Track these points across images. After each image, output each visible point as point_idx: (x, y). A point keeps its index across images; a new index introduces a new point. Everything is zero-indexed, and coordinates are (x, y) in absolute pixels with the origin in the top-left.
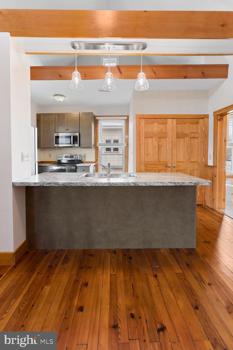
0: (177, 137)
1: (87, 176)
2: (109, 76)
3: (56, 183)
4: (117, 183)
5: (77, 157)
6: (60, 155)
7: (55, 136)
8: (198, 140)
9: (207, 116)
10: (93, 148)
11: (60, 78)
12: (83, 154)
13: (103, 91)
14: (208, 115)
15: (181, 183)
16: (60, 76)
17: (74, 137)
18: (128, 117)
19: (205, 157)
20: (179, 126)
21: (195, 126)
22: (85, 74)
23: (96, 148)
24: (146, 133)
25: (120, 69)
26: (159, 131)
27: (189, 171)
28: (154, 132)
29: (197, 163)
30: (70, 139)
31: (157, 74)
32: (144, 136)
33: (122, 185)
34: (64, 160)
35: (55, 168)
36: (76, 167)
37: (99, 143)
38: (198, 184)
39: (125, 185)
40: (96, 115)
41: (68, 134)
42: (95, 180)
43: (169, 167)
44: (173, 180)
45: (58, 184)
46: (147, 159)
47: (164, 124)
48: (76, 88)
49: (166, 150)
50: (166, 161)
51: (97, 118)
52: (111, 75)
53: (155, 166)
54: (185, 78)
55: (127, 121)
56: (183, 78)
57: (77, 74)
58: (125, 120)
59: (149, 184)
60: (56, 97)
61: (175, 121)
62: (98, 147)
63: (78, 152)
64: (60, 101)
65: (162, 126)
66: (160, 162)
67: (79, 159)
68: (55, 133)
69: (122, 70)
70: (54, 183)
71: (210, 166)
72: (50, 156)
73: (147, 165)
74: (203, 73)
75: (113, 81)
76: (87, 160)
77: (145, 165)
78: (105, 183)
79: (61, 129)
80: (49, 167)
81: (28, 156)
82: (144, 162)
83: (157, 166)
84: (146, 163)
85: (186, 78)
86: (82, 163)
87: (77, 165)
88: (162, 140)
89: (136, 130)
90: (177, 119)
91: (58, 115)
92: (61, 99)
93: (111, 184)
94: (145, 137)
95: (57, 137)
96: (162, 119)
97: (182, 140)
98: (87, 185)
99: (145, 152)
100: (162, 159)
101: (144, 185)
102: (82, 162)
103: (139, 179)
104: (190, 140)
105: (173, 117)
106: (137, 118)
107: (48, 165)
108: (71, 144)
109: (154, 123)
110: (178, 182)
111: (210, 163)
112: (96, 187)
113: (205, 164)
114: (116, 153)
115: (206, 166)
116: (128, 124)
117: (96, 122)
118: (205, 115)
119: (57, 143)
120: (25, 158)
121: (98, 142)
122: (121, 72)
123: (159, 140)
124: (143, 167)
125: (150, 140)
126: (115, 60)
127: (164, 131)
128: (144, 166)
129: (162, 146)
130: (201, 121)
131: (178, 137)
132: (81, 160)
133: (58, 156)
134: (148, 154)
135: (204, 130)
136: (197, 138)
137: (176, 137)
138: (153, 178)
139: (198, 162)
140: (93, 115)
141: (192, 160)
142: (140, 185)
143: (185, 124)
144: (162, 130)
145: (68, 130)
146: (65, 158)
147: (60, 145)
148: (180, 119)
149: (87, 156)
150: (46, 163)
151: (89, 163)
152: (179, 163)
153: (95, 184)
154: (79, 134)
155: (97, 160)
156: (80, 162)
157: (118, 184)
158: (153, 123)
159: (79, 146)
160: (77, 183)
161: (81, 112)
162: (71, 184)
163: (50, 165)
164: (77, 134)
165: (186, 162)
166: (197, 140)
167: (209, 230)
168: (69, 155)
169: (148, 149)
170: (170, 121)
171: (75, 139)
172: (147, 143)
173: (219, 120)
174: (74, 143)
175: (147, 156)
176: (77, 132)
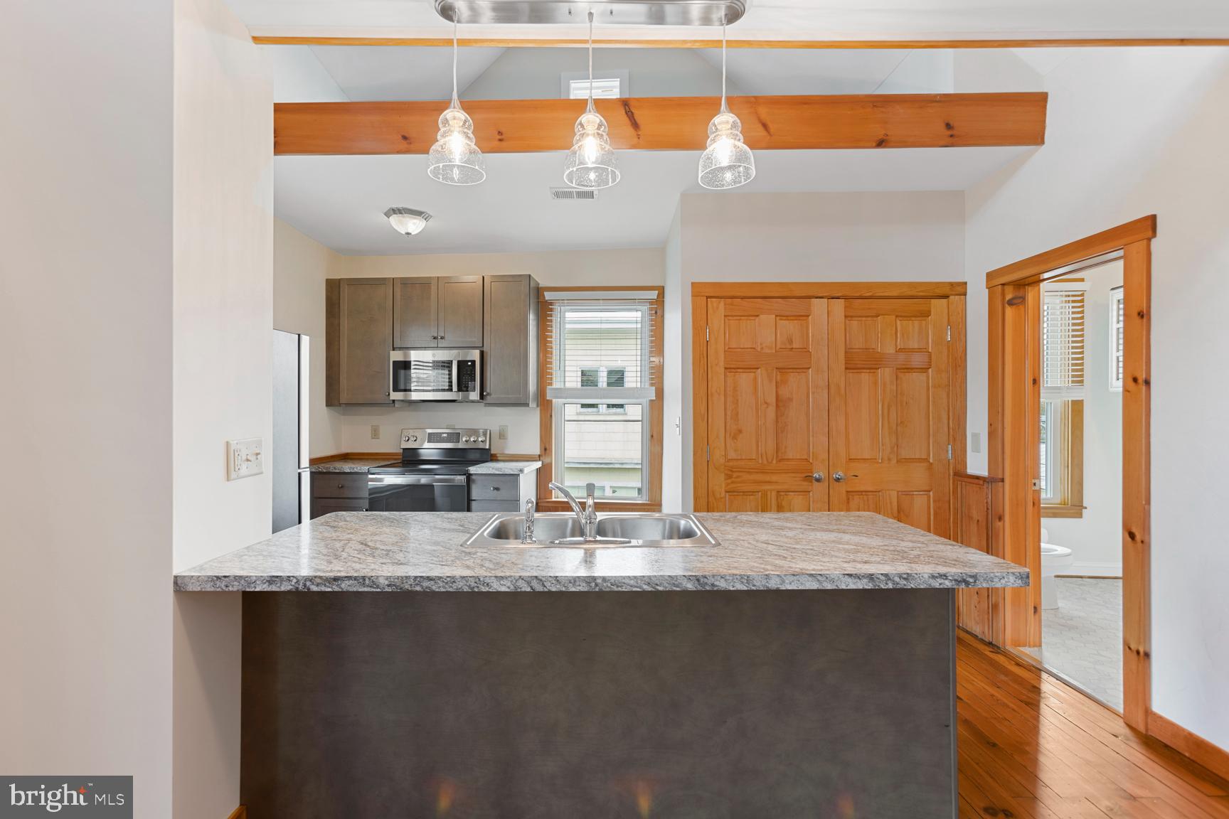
0: (846, 368)
1: (501, 533)
2: (591, 129)
3: (364, 578)
4: (624, 578)
5: (472, 439)
6: (411, 433)
7: (394, 362)
8: (928, 377)
9: (959, 289)
10: (532, 405)
11: (404, 145)
12: (495, 429)
13: (568, 195)
14: (966, 283)
15: (897, 579)
16: (405, 138)
17: (461, 364)
18: (661, 291)
19: (954, 439)
20: (855, 323)
21: (914, 326)
22: (500, 133)
23: (545, 405)
24: (729, 351)
25: (633, 111)
26: (778, 346)
28: (762, 348)
29: (925, 464)
30: (447, 372)
31: (772, 131)
32: (722, 364)
33: (646, 588)
35: (392, 479)
36: (469, 476)
37: (554, 386)
38: (971, 580)
39: (660, 588)
40: (543, 283)
41: (442, 355)
42: (533, 562)
43: (818, 480)
44: (860, 557)
45: (373, 581)
46: (736, 451)
47: (798, 317)
48: (452, 179)
49: (807, 414)
50: (806, 457)
51: (548, 296)
52: (600, 126)
53: (767, 478)
54: (881, 144)
55: (657, 307)
56: (874, 144)
57: (459, 119)
58: (651, 303)
59: (759, 585)
60: (394, 221)
61: (839, 306)
62: (550, 402)
63: (477, 421)
64: (408, 234)
65: (790, 327)
66: (782, 460)
67: (481, 446)
68: (394, 350)
69: (638, 115)
70: (355, 578)
71: (978, 478)
72: (375, 433)
73: (735, 475)
74: (948, 126)
75: (608, 147)
76: (511, 449)
77: (726, 475)
78: (574, 580)
79: (416, 334)
80: (370, 476)
81: (257, 454)
82: (722, 461)
83: (774, 478)
84: (731, 464)
85: (885, 147)
86: (492, 460)
87: (473, 470)
88: (793, 379)
89: (694, 342)
90: (845, 298)
91: (406, 282)
92: (414, 226)
93: (599, 581)
94: (726, 368)
95: (406, 365)
97: (865, 377)
98: (498, 587)
99: (728, 425)
100: (793, 451)
101: (740, 587)
102: (492, 455)
103: (715, 551)
104: (897, 378)
105: (832, 292)
106: (695, 295)
107: (365, 469)
108: (450, 389)
109: (761, 316)
110: (886, 575)
111: (978, 464)
113: (955, 468)
114: (619, 414)
115: (960, 475)
116: (663, 316)
117: (544, 310)
118: (952, 285)
119: (401, 386)
120: (244, 466)
121: (551, 384)
122: (635, 125)
123: (779, 378)
124: (719, 483)
125: (744, 379)
126: (614, 87)
127: (797, 344)
128: (722, 477)
129: (791, 400)
130: (938, 306)
131: (849, 366)
132: (489, 449)
133: (405, 433)
134: (740, 431)
135: (948, 342)
136: (925, 370)
137: (844, 367)
138: (770, 548)
139: (927, 460)
140: (532, 284)
141: (905, 453)
142: (722, 585)
143: (877, 316)
144: (791, 341)
145: (442, 338)
146: (429, 441)
148: (859, 300)
149: (510, 435)
150: (361, 459)
151: (517, 461)
152: (855, 465)
153: (529, 583)
154: (482, 354)
155: (545, 449)
156: (486, 456)
157: (627, 581)
158: (758, 316)
159: (482, 397)
160: (453, 580)
161: (488, 273)
162: (426, 584)
163: (373, 470)
164: (475, 356)
165: (883, 460)
166: (923, 377)
167: (994, 745)
168: (444, 431)
169: (737, 414)
170: (819, 307)
171: (466, 374)
172: (735, 389)
173: (1010, 303)
174: (463, 387)
175: (735, 438)
176: (474, 347)
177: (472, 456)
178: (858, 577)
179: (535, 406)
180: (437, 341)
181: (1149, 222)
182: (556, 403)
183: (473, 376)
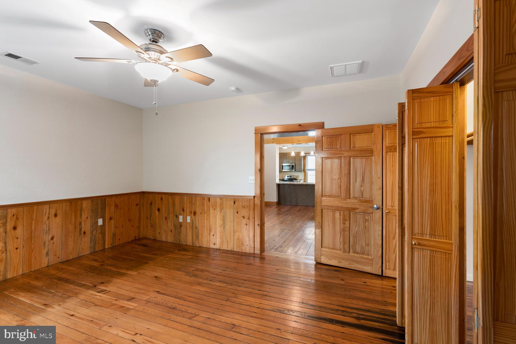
5: (293, 177)
7: (282, 165)
10: (303, 171)
12: (297, 175)
30: (290, 167)
41: (289, 164)
63: (294, 174)
76: (299, 178)
79: (285, 161)
87: (294, 181)
98: (296, 184)
108: (290, 169)
121: (305, 168)
145: (290, 162)
146: (287, 177)
147: (283, 170)
149: (299, 176)
155: (305, 178)
156: (296, 179)
159: (295, 170)
161: (296, 152)
164: (294, 164)
168: (289, 176)
171: (292, 167)
174: (292, 169)
176: (294, 163)
177: (294, 179)
180: (288, 162)
182: (307, 171)
183: (294, 167)
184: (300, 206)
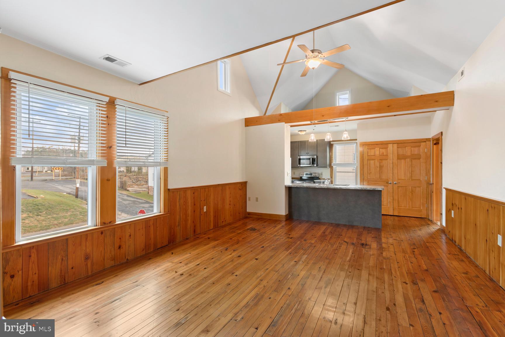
5: (315, 175)
6: (302, 173)
9: (429, 140)
10: (328, 167)
12: (320, 173)
17: (313, 159)
19: (427, 175)
20: (400, 149)
21: (416, 149)
23: (331, 167)
24: (368, 156)
26: (380, 155)
27: (410, 187)
28: (376, 155)
30: (309, 160)
32: (367, 159)
34: (305, 177)
35: (298, 182)
37: (333, 163)
40: (331, 140)
41: (308, 157)
43: (390, 183)
45: (304, 186)
46: (370, 177)
47: (385, 148)
49: (387, 169)
50: (387, 178)
51: (332, 143)
53: (377, 183)
60: (300, 132)
61: (395, 145)
63: (316, 171)
64: (302, 134)
65: (384, 151)
66: (381, 179)
67: (317, 176)
68: (298, 156)
72: (294, 173)
76: (323, 177)
79: (303, 152)
83: (379, 183)
84: (369, 180)
87: (315, 181)
88: (384, 162)
90: (397, 143)
91: (301, 142)
95: (300, 159)
96: (384, 144)
97: (403, 161)
98: (317, 187)
99: (368, 171)
100: (384, 177)
104: (411, 161)
105: (393, 142)
106: (360, 145)
108: (310, 164)
109: (376, 148)
112: (321, 188)
113: (428, 182)
117: (331, 146)
118: (427, 139)
119: (300, 164)
120: (288, 175)
123: (380, 161)
125: (372, 162)
127: (385, 154)
129: (383, 166)
130: (423, 144)
134: (371, 173)
135: (426, 152)
137: (397, 159)
139: (420, 180)
141: (414, 178)
143: (406, 147)
144: (383, 153)
145: (308, 153)
146: (306, 175)
147: (301, 166)
148: (401, 144)
149: (323, 174)
151: (325, 179)
152: (399, 180)
154: (317, 157)
155: (332, 177)
156: (318, 178)
159: (317, 165)
161: (318, 139)
163: (295, 180)
164: (315, 157)
165: (407, 180)
166: (419, 160)
168: (309, 173)
169: (370, 169)
170: (390, 146)
171: (313, 161)
172: (370, 164)
173: (435, 144)
174: (313, 163)
175: (370, 174)
176: (315, 155)
177: (315, 178)
178: (360, 188)
179: (329, 167)
180: (307, 154)
181: (441, 133)
182: (334, 167)
183: (315, 161)
184: (324, 224)
